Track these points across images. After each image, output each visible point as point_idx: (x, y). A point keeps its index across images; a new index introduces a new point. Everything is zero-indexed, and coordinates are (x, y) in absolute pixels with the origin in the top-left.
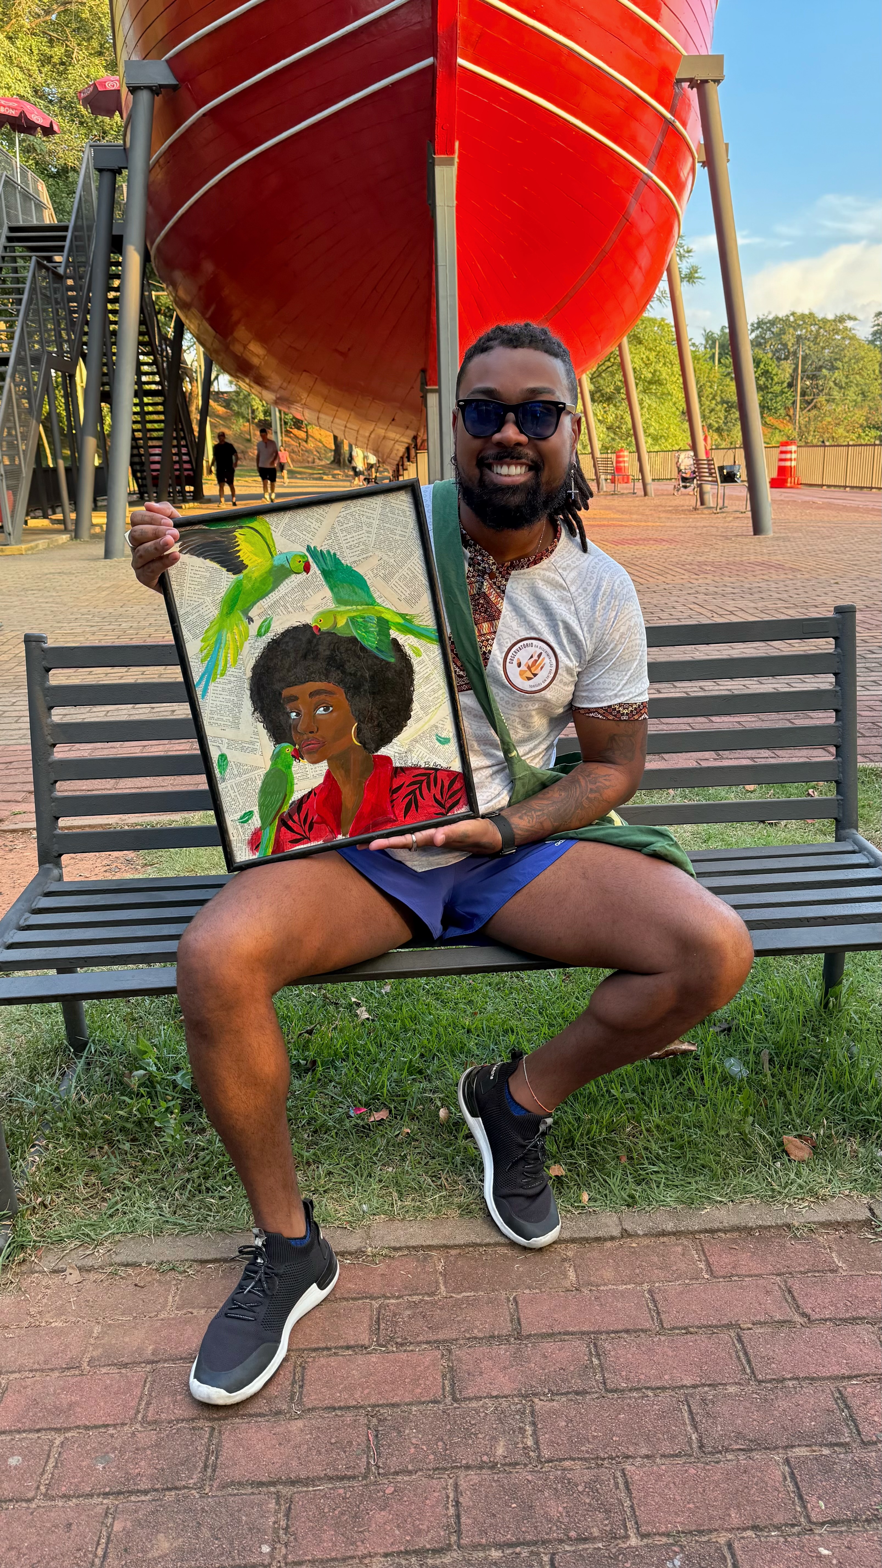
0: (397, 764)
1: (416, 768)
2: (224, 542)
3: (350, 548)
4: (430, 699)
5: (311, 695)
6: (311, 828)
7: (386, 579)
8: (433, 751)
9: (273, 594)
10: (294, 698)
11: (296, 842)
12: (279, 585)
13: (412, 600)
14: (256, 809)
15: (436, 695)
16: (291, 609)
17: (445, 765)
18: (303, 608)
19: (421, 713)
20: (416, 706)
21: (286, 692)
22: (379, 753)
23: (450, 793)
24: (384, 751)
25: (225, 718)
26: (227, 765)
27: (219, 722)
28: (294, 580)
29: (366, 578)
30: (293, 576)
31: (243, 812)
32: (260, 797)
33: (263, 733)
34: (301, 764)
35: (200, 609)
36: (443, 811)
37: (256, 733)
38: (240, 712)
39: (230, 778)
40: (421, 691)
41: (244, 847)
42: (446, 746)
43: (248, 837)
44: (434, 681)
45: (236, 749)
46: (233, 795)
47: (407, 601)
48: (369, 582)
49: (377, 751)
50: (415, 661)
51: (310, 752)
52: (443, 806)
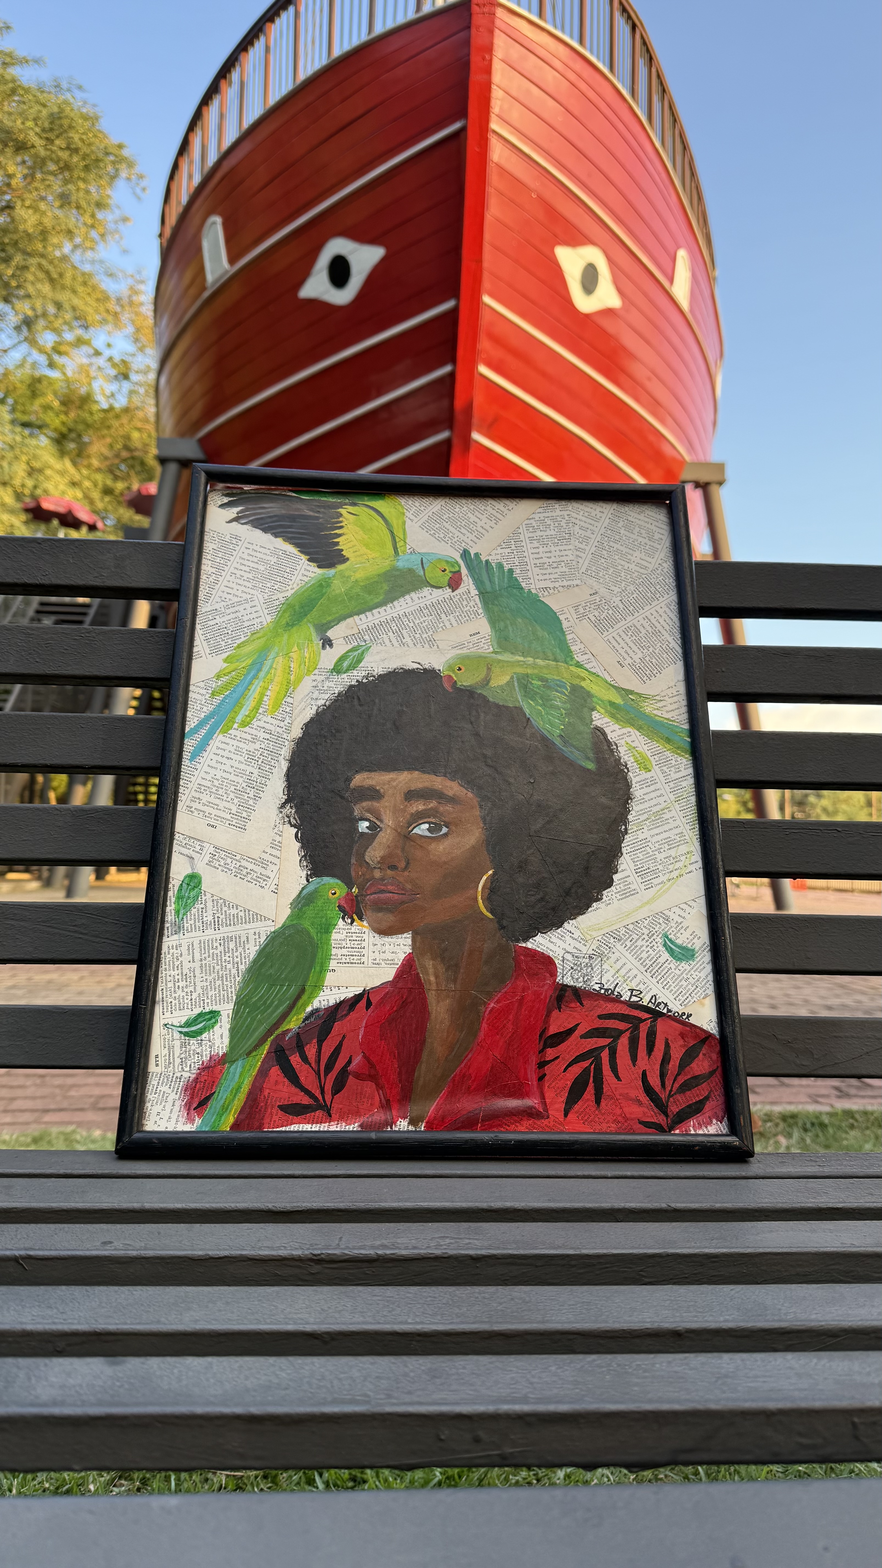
0: (565, 976)
1: (610, 997)
2: (317, 518)
3: (541, 566)
4: (660, 857)
5: (411, 795)
6: (338, 1087)
7: (600, 625)
8: (652, 969)
9: (381, 610)
10: (374, 794)
11: (296, 1111)
12: (396, 598)
13: (644, 671)
14: (227, 1010)
15: (673, 853)
16: (407, 639)
17: (676, 1007)
18: (431, 642)
19: (636, 882)
20: (626, 864)
21: (360, 780)
22: (529, 945)
23: (681, 1080)
24: (541, 943)
25: (222, 804)
26: (196, 898)
27: (208, 810)
28: (427, 596)
29: (562, 618)
30: (426, 591)
31: (197, 1011)
32: (246, 983)
33: (292, 849)
34: (355, 927)
35: (241, 608)
36: (661, 1119)
37: (276, 845)
38: (256, 798)
39: (194, 928)
40: (641, 837)
41: (173, 1096)
42: (684, 965)
43: (189, 1074)
44: (672, 824)
45: (226, 868)
46: (186, 966)
47: (637, 670)
48: (565, 624)
49: (526, 940)
50: (635, 777)
51: (379, 907)
52: (662, 1108)
